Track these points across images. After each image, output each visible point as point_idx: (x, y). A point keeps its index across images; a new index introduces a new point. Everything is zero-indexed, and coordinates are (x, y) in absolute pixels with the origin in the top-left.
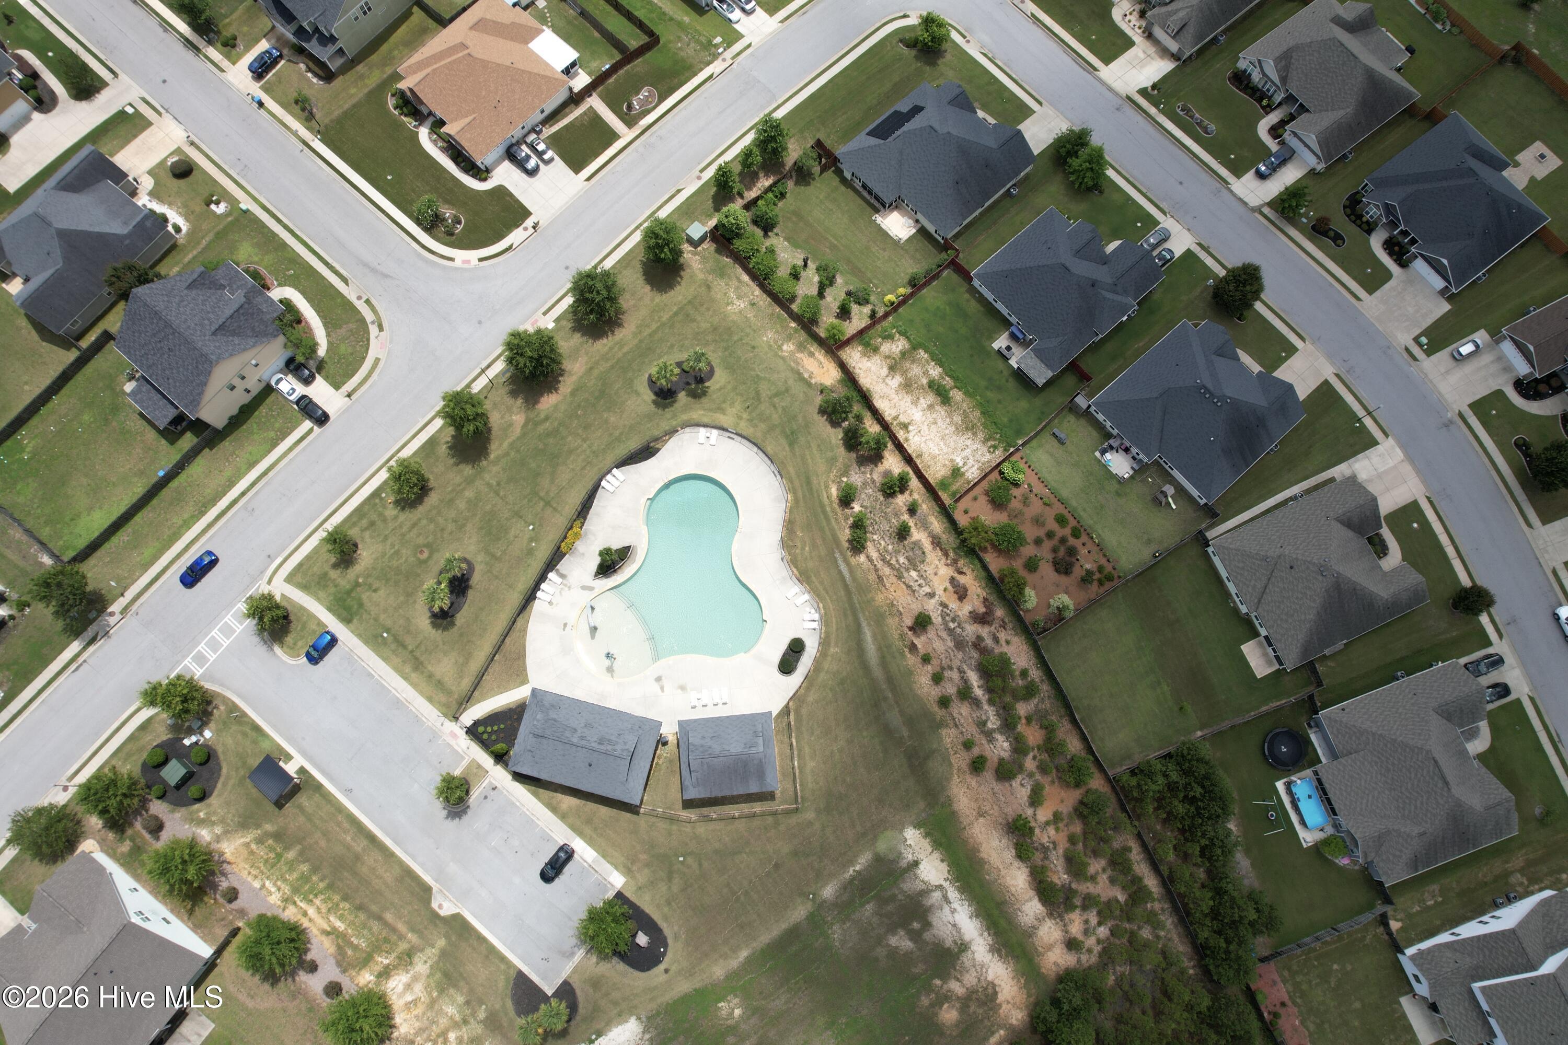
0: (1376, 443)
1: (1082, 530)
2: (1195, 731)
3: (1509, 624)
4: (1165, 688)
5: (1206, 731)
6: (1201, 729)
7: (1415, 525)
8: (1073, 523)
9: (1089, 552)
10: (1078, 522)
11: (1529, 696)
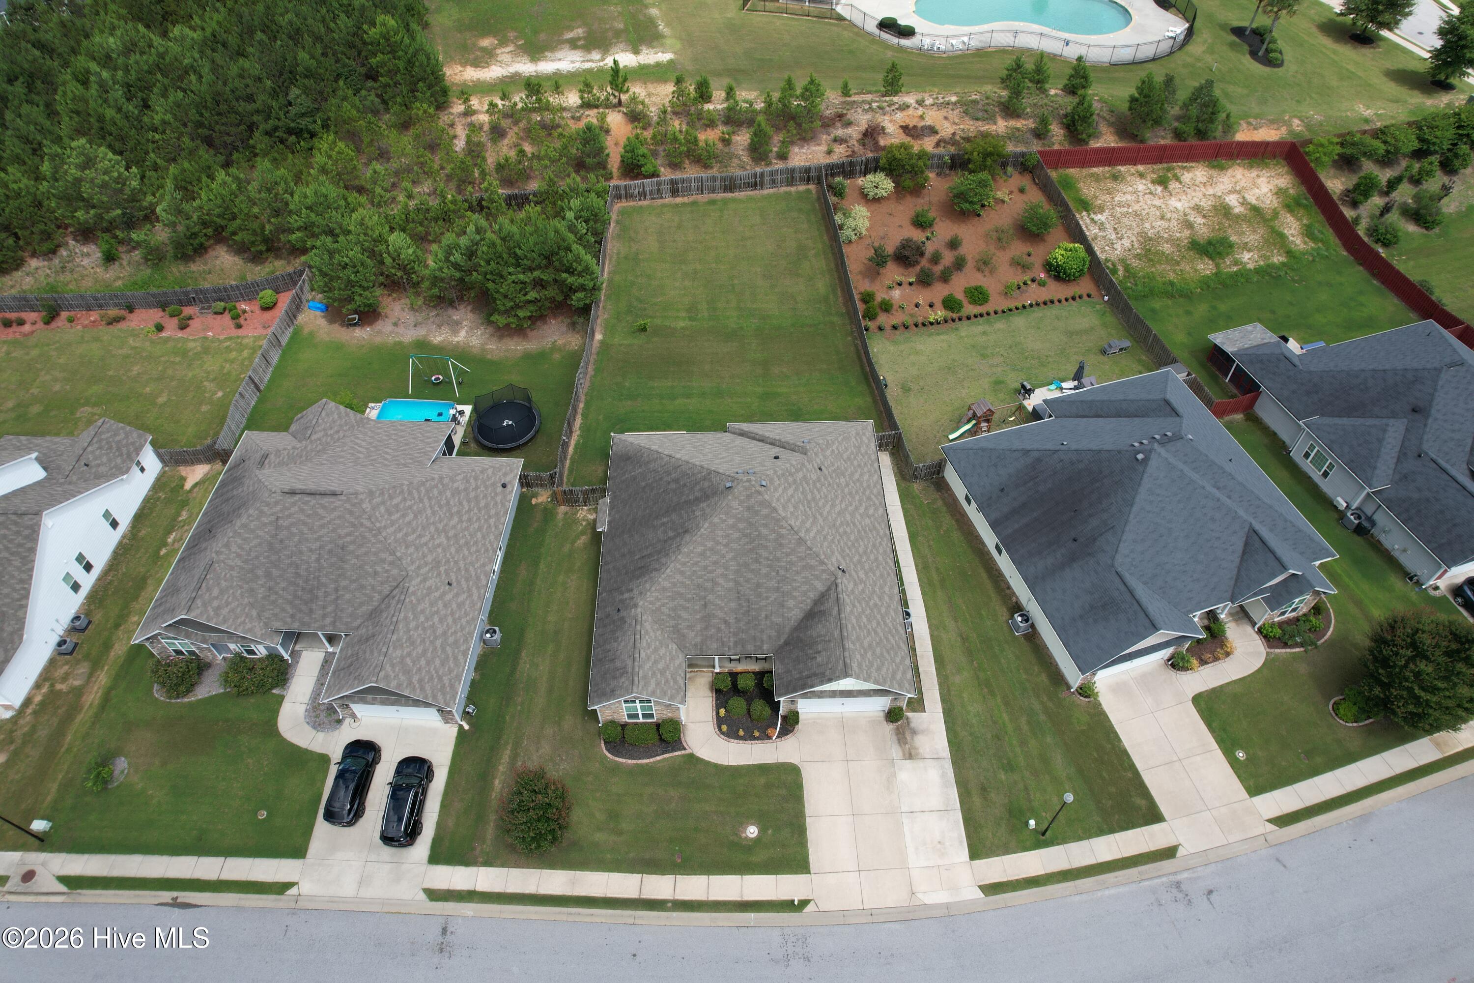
0: (975, 853)
1: (955, 316)
2: (604, 335)
3: (444, 931)
4: (681, 324)
5: (596, 344)
6: (602, 342)
7: (752, 831)
8: (970, 309)
9: (917, 306)
10: (968, 318)
11: (289, 885)
